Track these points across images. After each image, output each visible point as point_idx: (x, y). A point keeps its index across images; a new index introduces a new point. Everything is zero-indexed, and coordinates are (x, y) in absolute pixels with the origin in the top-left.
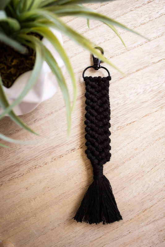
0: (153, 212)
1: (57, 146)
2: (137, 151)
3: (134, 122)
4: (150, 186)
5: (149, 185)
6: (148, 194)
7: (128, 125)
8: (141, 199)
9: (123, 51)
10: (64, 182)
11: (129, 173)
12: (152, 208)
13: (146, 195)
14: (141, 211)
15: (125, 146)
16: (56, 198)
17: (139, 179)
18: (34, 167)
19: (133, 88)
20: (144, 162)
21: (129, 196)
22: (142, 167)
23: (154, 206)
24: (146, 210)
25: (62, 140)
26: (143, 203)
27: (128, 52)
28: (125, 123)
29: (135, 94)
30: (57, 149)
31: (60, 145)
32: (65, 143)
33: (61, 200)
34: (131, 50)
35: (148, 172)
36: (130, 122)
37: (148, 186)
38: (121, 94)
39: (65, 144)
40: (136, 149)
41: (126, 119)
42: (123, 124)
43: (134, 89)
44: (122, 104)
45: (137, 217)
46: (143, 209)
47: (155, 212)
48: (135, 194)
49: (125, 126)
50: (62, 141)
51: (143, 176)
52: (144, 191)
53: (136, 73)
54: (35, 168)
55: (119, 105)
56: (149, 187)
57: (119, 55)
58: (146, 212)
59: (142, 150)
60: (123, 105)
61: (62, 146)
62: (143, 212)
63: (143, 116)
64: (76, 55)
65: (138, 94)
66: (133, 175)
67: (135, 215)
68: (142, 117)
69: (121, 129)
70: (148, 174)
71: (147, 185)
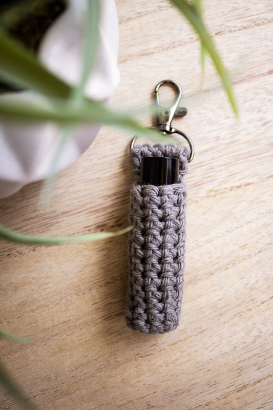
0: (261, 394)
1: (66, 212)
2: (245, 252)
3: (249, 184)
4: (261, 334)
5: (260, 332)
6: (254, 352)
7: (234, 189)
8: (237, 361)
9: (245, 24)
10: (69, 298)
11: (219, 297)
12: (258, 385)
13: (249, 355)
14: (233, 388)
15: (219, 235)
16: (45, 330)
17: (240, 314)
18: (6, 253)
19: (257, 110)
20: (257, 278)
21: (212, 351)
22: (252, 289)
23: (264, 382)
24: (244, 387)
25: (79, 200)
26: (240, 370)
27: (257, 28)
28: (229, 185)
29: (260, 123)
30: (65, 218)
31: (74, 212)
32: (84, 208)
33: (56, 337)
34: (264, 23)
35: (263, 303)
36: (238, 183)
37: (257, 334)
38: (228, 118)
39: (86, 210)
40: (243, 247)
41: (233, 175)
42: (223, 186)
43: (259, 111)
44: (227, 141)
45: (223, 401)
46: (237, 383)
47: (265, 395)
48: (226, 349)
49: (227, 190)
50: (78, 204)
51: (250, 310)
52: (246, 345)
53: (269, 76)
54: (9, 255)
55: (219, 142)
56: (259, 336)
57: (235, 31)
58: (243, 392)
59: (257, 251)
60: (229, 143)
61: (78, 215)
62: (238, 392)
63: (269, 175)
64: (140, 16)
65: (265, 124)
66: (228, 305)
67: (218, 395)
68: (269, 177)
69: (217, 196)
70: (263, 307)
71: (255, 333)
